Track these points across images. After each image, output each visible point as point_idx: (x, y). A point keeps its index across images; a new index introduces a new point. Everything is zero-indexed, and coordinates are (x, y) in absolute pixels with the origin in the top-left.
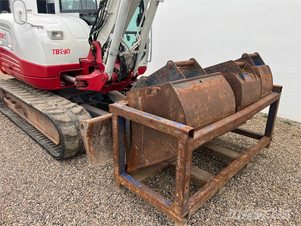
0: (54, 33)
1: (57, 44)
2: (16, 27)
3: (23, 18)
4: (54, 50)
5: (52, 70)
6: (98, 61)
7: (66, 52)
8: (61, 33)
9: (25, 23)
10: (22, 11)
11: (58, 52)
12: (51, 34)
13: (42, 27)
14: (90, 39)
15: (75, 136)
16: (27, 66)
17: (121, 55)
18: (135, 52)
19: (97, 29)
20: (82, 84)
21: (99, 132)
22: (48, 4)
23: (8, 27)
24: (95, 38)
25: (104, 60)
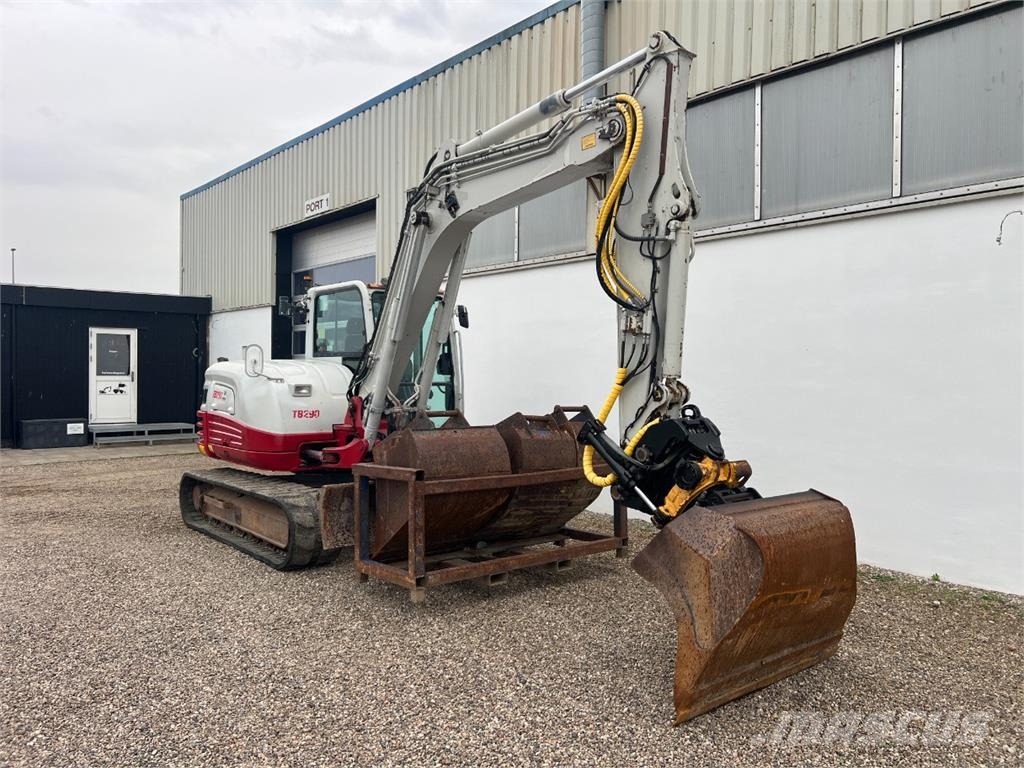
0: (298, 388)
1: (302, 404)
2: (245, 381)
3: (258, 369)
4: (295, 412)
5: (290, 441)
6: (357, 425)
7: (313, 414)
8: (309, 387)
9: (259, 375)
10: (257, 360)
11: (300, 414)
12: (293, 389)
13: (282, 380)
14: (350, 392)
15: (312, 528)
16: (253, 437)
17: (387, 412)
18: (412, 409)
19: (359, 379)
20: (331, 458)
21: (340, 505)
22: (296, 333)
23: (233, 383)
24: (357, 392)
25: (364, 421)
